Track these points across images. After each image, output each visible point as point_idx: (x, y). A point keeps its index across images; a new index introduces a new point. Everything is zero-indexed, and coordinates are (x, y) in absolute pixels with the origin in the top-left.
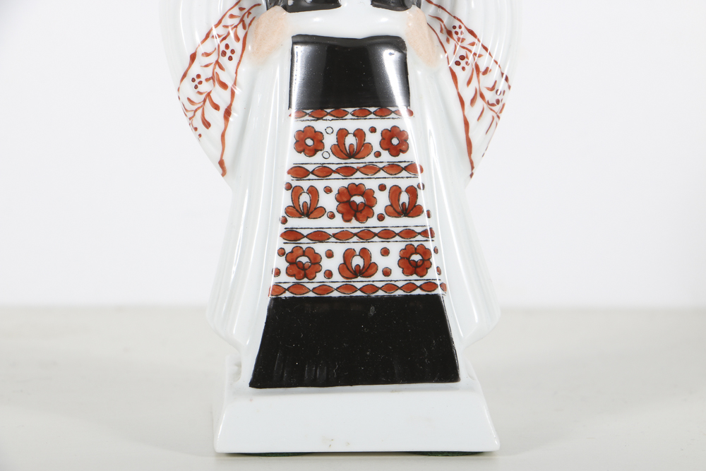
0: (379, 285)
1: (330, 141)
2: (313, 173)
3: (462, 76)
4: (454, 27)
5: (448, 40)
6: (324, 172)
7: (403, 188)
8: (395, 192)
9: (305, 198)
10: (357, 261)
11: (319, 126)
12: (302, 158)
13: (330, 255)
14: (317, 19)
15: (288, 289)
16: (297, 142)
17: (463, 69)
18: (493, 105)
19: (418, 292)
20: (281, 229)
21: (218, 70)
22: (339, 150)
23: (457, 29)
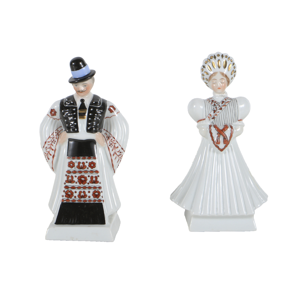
0: (87, 200)
1: (76, 165)
2: (72, 172)
3: (111, 149)
4: (110, 136)
5: (108, 140)
6: (75, 172)
7: (94, 177)
8: (92, 177)
9: (70, 178)
10: (82, 194)
11: (74, 161)
12: (69, 169)
13: (76, 192)
14: (75, 135)
15: (65, 200)
16: (68, 164)
17: (111, 147)
18: (119, 156)
19: (97, 202)
20: (64, 185)
21: (51, 146)
22: (78, 167)
23: (110, 137)
